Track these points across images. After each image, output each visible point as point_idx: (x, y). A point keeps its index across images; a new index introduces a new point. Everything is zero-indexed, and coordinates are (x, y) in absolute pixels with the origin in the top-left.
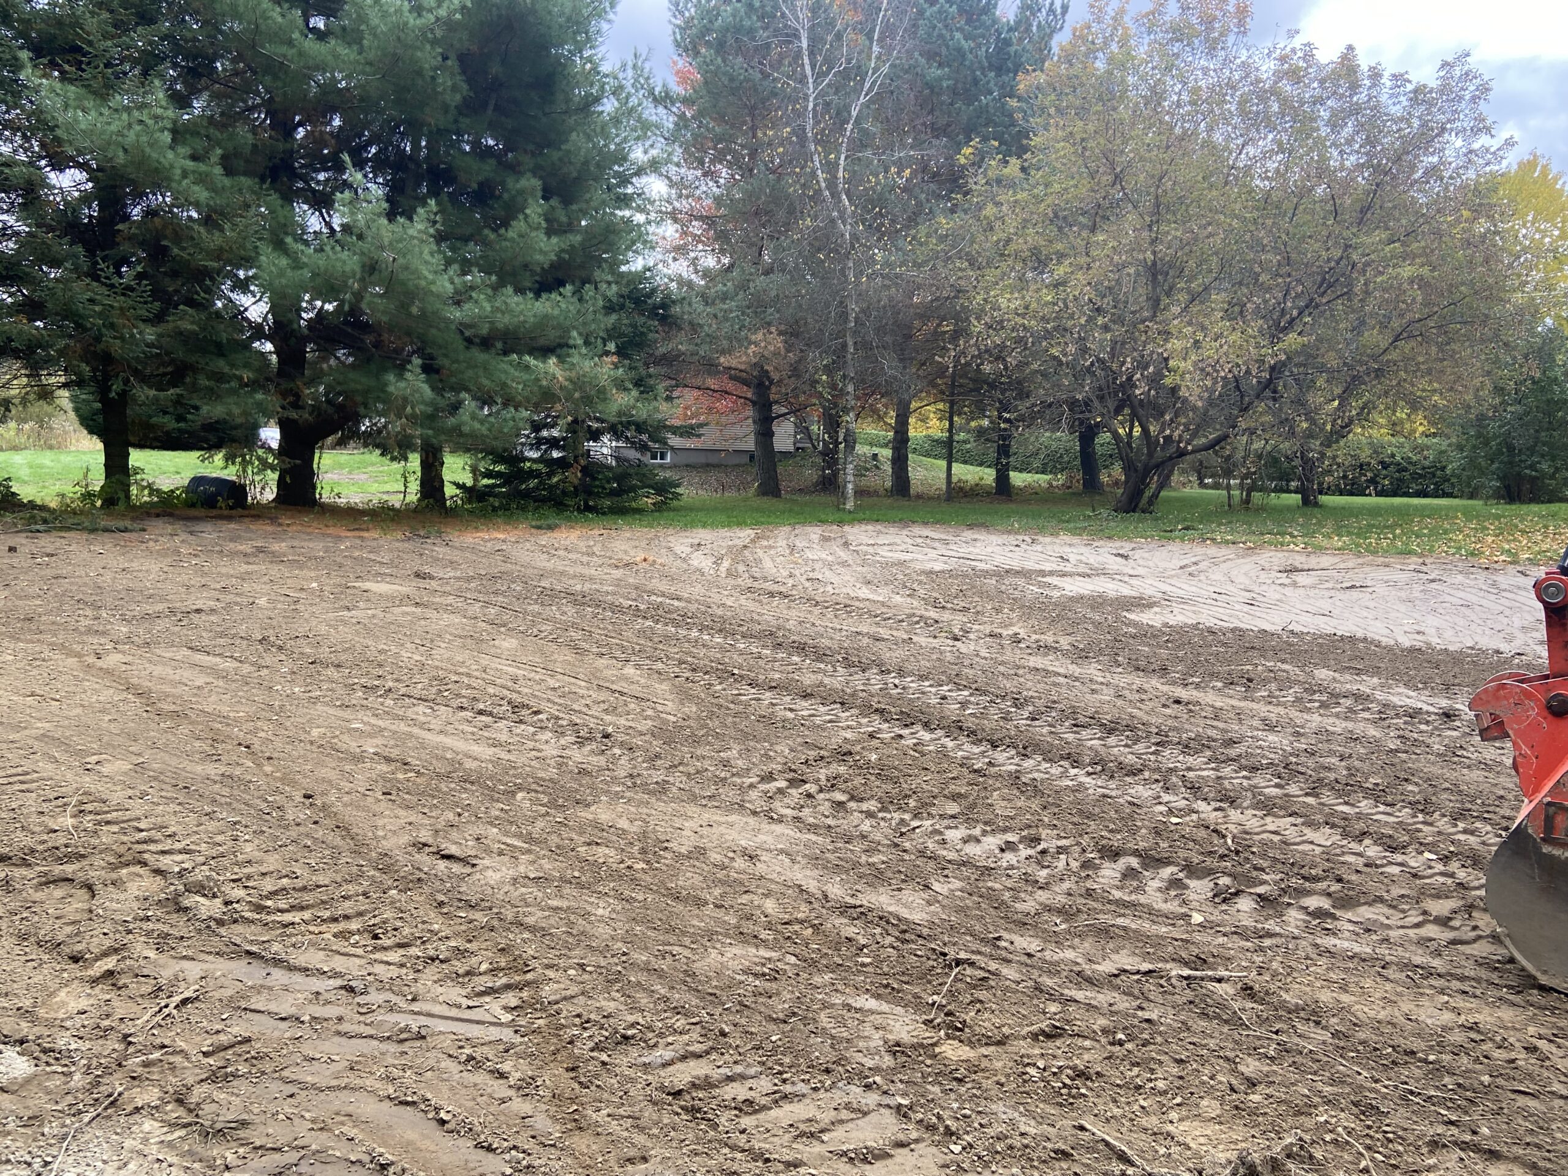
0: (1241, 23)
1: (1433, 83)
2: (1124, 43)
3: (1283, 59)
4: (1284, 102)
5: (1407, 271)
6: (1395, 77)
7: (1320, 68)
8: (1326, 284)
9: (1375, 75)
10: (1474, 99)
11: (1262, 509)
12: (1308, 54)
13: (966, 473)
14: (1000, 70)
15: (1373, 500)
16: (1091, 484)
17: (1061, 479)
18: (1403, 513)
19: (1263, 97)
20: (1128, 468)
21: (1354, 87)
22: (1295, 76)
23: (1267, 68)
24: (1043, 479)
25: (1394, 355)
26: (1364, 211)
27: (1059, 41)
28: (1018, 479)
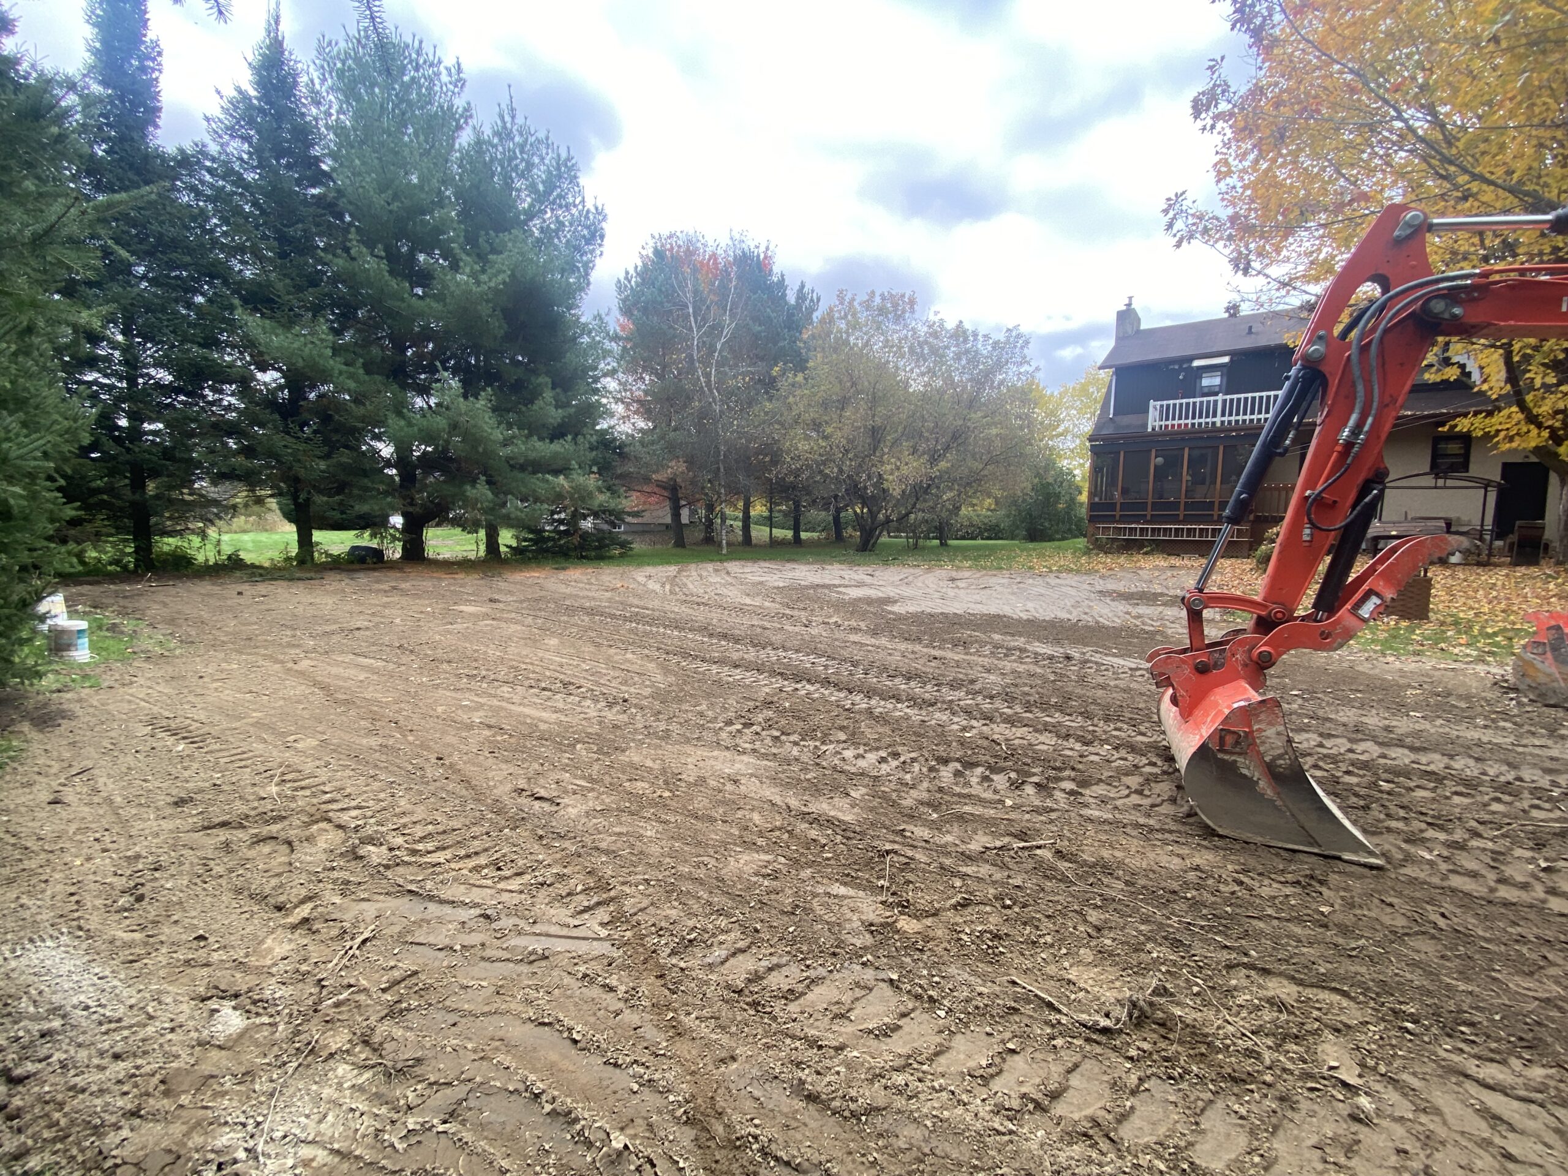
0: (912, 307)
1: (1003, 339)
2: (854, 315)
3: (930, 327)
4: (931, 347)
5: (994, 431)
6: (985, 336)
7: (947, 331)
8: (955, 437)
9: (975, 335)
10: (1022, 348)
11: (924, 548)
12: (941, 326)
13: (778, 533)
14: (790, 329)
15: (980, 542)
16: (839, 537)
17: (824, 535)
18: (992, 550)
19: (920, 345)
20: (862, 529)
21: (966, 341)
22: (935, 335)
23: (923, 330)
24: (815, 535)
25: (986, 472)
26: (971, 402)
27: (816, 316)
28: (804, 535)
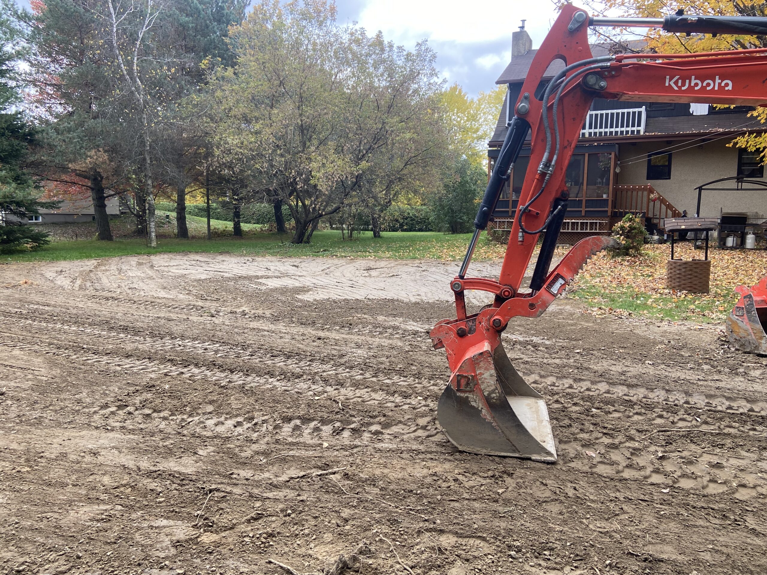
0: (332, 15)
1: (414, 52)
3: (352, 34)
4: (354, 54)
5: (408, 136)
6: (399, 48)
7: (368, 40)
9: (391, 46)
10: (430, 61)
11: (357, 239)
12: (363, 34)
13: (217, 224)
14: (219, 21)
16: (281, 229)
17: (267, 226)
19: (345, 50)
20: (298, 221)
21: (383, 50)
22: (358, 42)
23: (345, 38)
24: (258, 226)
26: (390, 107)
28: (245, 227)
